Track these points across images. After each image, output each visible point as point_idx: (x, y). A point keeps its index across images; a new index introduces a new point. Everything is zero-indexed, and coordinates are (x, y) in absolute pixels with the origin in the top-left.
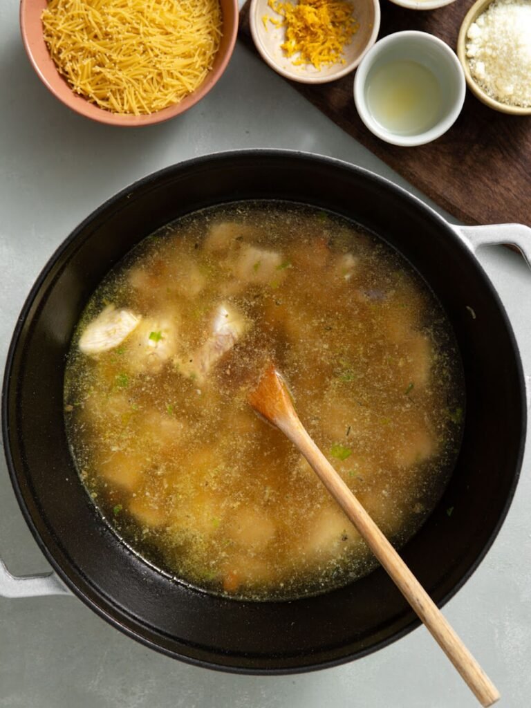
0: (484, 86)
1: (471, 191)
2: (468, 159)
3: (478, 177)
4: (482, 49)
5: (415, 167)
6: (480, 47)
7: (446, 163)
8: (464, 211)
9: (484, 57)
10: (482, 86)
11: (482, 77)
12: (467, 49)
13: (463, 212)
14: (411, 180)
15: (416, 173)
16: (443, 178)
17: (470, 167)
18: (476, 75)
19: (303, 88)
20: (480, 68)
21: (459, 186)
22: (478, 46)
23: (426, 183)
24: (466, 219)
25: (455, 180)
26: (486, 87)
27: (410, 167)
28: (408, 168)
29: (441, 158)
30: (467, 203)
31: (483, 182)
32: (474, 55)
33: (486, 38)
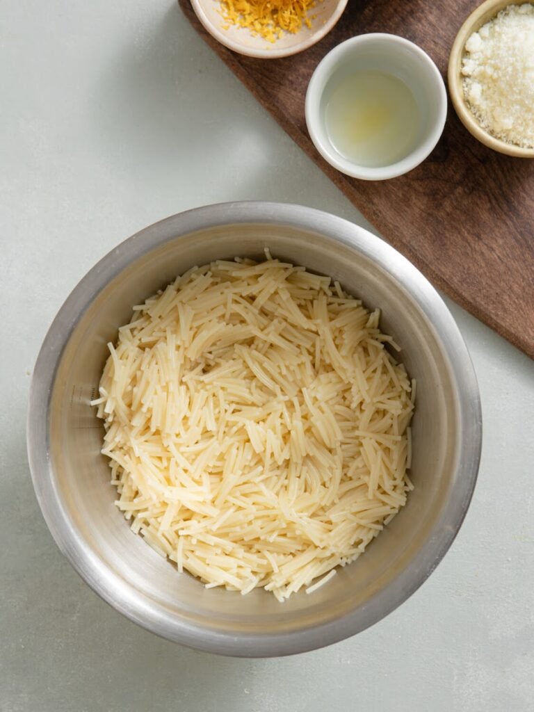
0: (477, 114)
1: (444, 245)
2: (447, 206)
3: (456, 228)
4: (482, 68)
5: (381, 205)
6: (479, 65)
7: (419, 204)
8: (433, 268)
9: (482, 78)
10: (475, 114)
11: (477, 103)
12: (463, 65)
13: (431, 269)
14: (373, 220)
15: (380, 212)
16: (412, 223)
17: (448, 214)
18: (470, 98)
20: (476, 90)
21: (431, 236)
22: (477, 62)
23: (390, 226)
24: (435, 278)
25: (427, 228)
26: (480, 116)
27: (373, 204)
28: (370, 206)
29: (413, 197)
30: (438, 259)
31: (461, 235)
32: (470, 73)
33: (489, 53)
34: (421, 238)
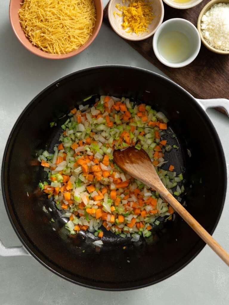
0: (209, 42)
1: (203, 87)
2: (202, 73)
3: (206, 81)
4: (208, 26)
5: (179, 77)
7: (192, 75)
8: (200, 96)
9: (208, 30)
11: (208, 38)
12: (201, 26)
16: (191, 82)
17: (203, 77)
18: (205, 37)
19: (131, 42)
20: (207, 34)
21: (198, 85)
22: (206, 25)
23: (184, 83)
25: (196, 82)
26: (210, 42)
27: (177, 77)
29: (190, 73)
30: (201, 92)
31: (208, 83)
32: (204, 29)
33: (210, 21)
34: (195, 86)
